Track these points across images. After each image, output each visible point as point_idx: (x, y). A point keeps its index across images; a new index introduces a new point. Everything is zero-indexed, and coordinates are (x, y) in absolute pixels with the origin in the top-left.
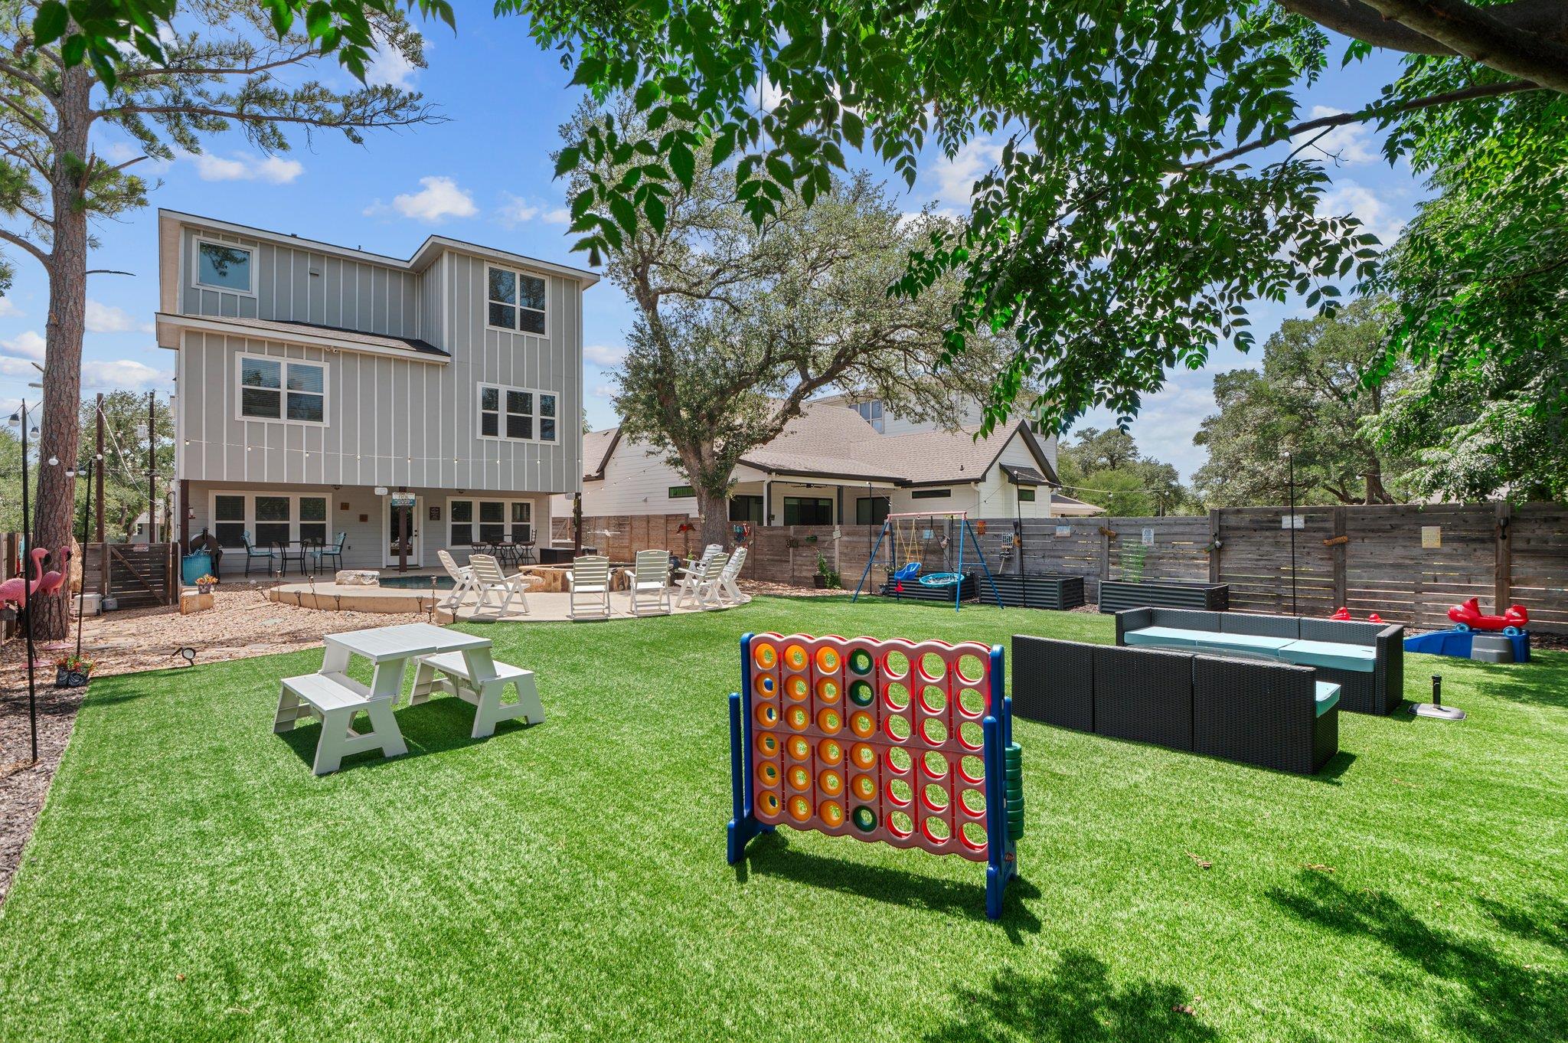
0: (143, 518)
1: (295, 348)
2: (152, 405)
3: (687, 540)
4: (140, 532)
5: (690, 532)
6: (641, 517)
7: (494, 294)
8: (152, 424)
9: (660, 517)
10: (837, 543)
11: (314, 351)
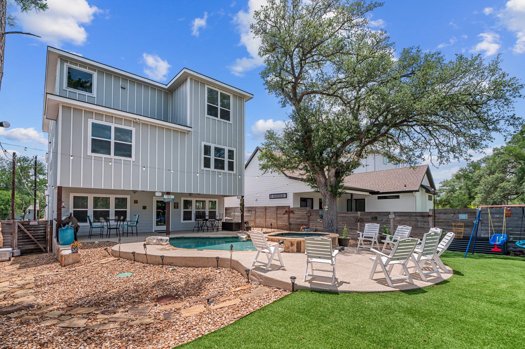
0: (31, 207)
1: (119, 119)
2: (36, 161)
3: (289, 218)
4: (29, 213)
5: (291, 215)
6: (262, 208)
7: (210, 100)
8: (35, 169)
9: (273, 207)
10: (392, 220)
11: (128, 121)
